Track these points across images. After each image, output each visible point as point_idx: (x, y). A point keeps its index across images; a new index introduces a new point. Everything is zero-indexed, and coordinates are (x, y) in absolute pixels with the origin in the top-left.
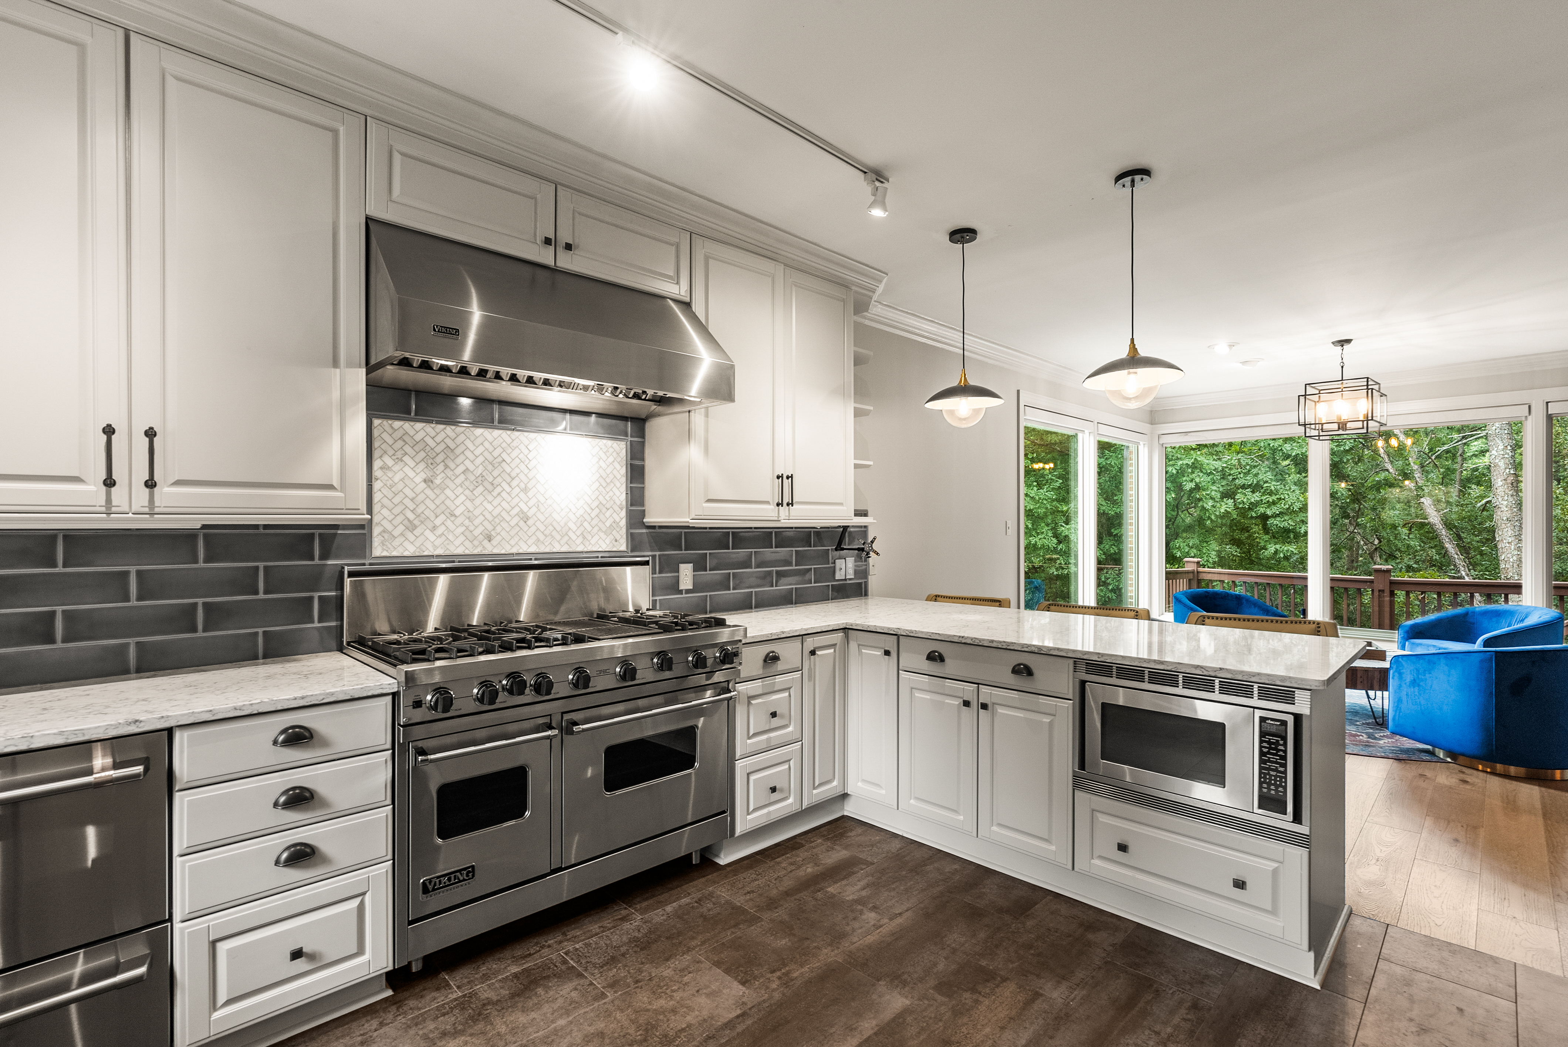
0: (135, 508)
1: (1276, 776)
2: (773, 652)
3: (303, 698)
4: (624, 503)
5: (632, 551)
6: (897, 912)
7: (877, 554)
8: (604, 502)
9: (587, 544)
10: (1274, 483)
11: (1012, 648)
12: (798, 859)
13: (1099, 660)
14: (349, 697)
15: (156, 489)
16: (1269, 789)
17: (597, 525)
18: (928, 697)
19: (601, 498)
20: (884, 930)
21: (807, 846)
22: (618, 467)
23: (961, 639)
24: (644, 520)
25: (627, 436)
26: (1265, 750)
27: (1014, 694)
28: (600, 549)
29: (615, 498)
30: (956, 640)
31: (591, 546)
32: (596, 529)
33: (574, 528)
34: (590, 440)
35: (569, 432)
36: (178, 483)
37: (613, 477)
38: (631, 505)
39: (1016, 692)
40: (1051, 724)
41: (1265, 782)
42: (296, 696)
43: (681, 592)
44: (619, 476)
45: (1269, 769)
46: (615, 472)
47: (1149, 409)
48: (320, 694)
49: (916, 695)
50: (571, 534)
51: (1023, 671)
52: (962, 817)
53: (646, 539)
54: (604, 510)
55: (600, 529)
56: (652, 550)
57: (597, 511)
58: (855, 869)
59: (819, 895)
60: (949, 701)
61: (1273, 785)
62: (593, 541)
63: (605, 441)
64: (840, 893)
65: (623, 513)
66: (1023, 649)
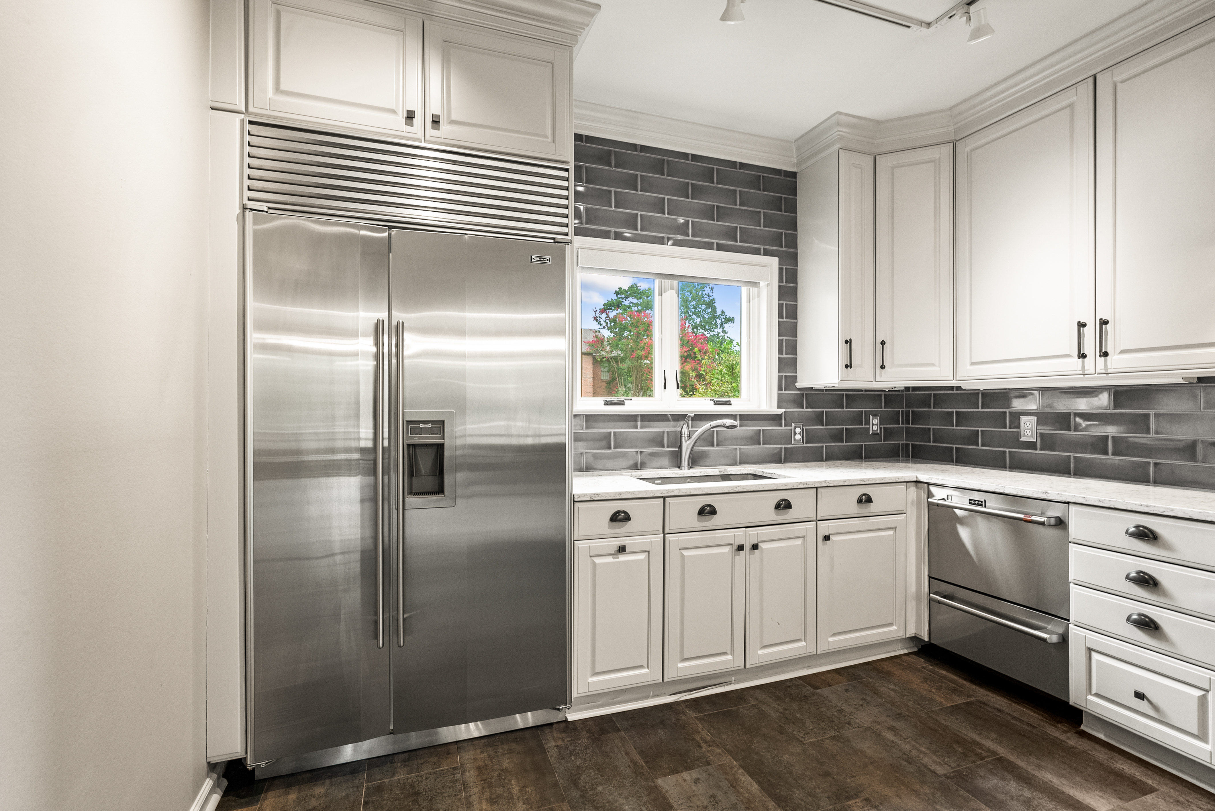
0: (1098, 371)
3: (1147, 506)
14: (1188, 517)
15: (1108, 357)
36: (1123, 352)
42: (1142, 503)
48: (1162, 508)
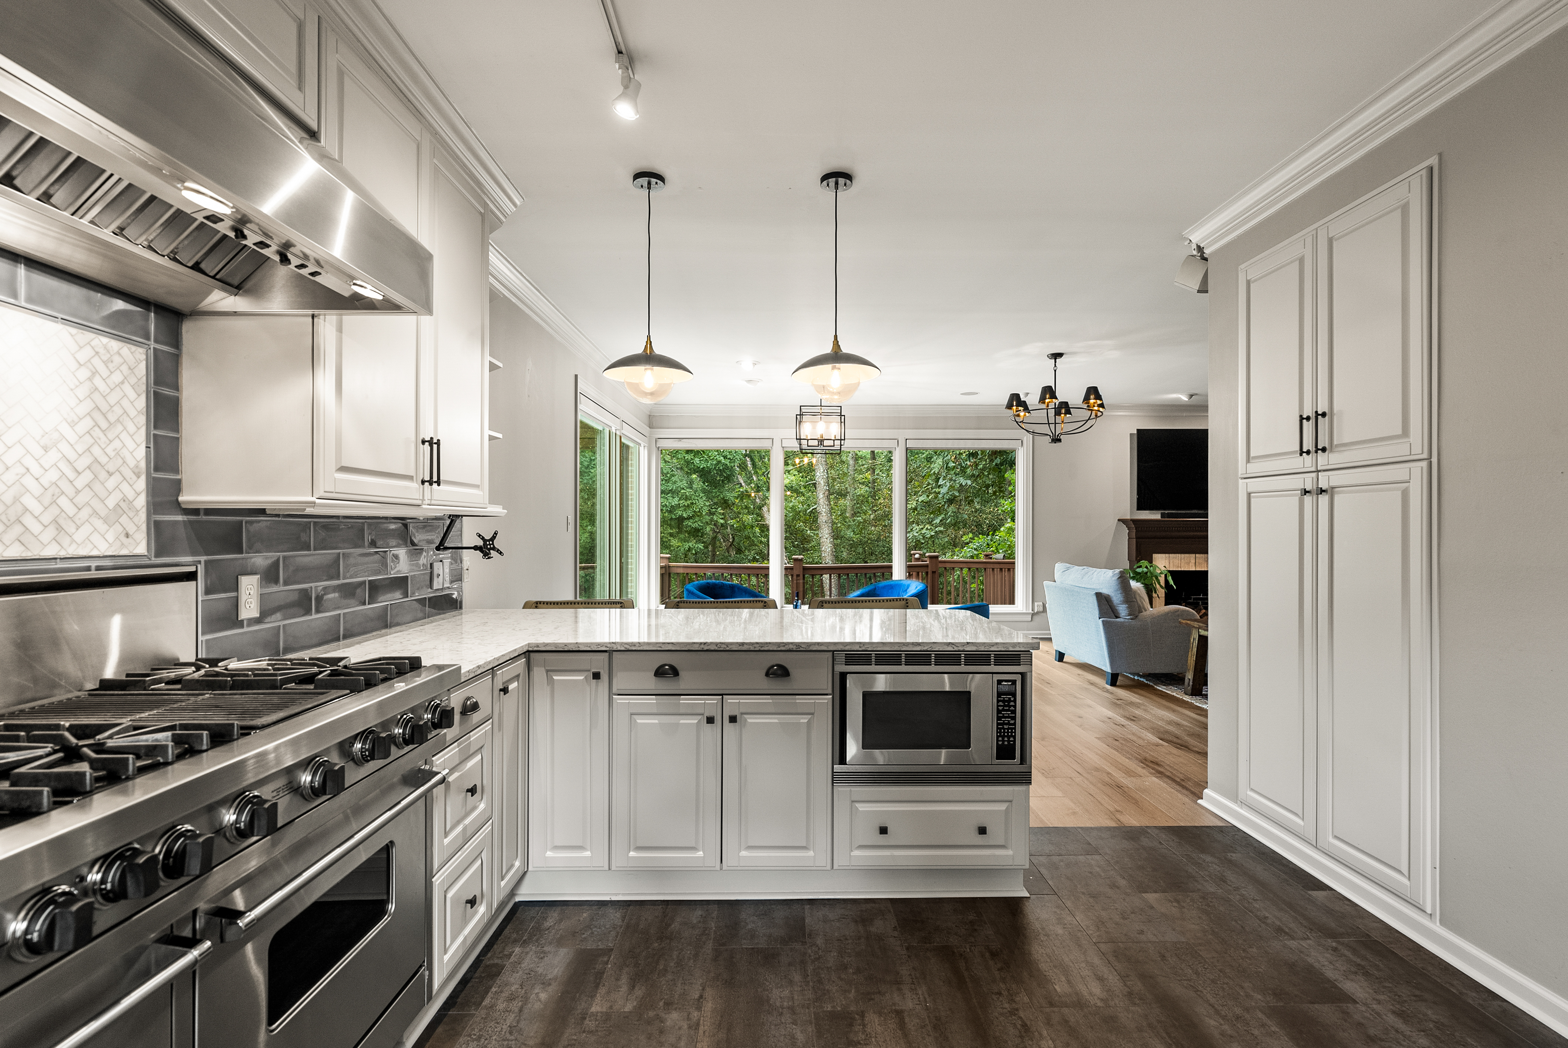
1: (1008, 729)
2: (468, 699)
4: (143, 464)
5: (157, 555)
6: (697, 996)
7: (501, 553)
8: (103, 459)
9: (66, 541)
10: (688, 490)
11: (766, 649)
12: (513, 988)
13: (860, 649)
16: (1003, 741)
17: (88, 503)
18: (656, 721)
19: (96, 451)
20: (706, 1026)
21: (508, 964)
22: (132, 395)
23: (702, 646)
24: (180, 499)
25: (148, 339)
26: (1001, 708)
27: (768, 699)
28: (95, 553)
29: (125, 453)
30: (696, 648)
31: (74, 546)
32: (85, 513)
33: (35, 507)
34: (74, 331)
35: (23, 304)
37: (121, 412)
38: (156, 469)
39: (769, 697)
40: (809, 723)
41: (1000, 736)
43: (240, 624)
44: (133, 413)
45: (1004, 724)
46: (125, 403)
47: (649, 414)
49: (638, 721)
50: (28, 520)
51: (780, 672)
52: (701, 853)
53: (182, 532)
54: (103, 475)
55: (95, 512)
56: (193, 554)
57: (87, 476)
58: (599, 967)
59: (589, 1024)
60: (684, 721)
61: (1006, 736)
62: (79, 536)
63: (105, 340)
64: (611, 1007)
65: (141, 484)
66: (779, 649)
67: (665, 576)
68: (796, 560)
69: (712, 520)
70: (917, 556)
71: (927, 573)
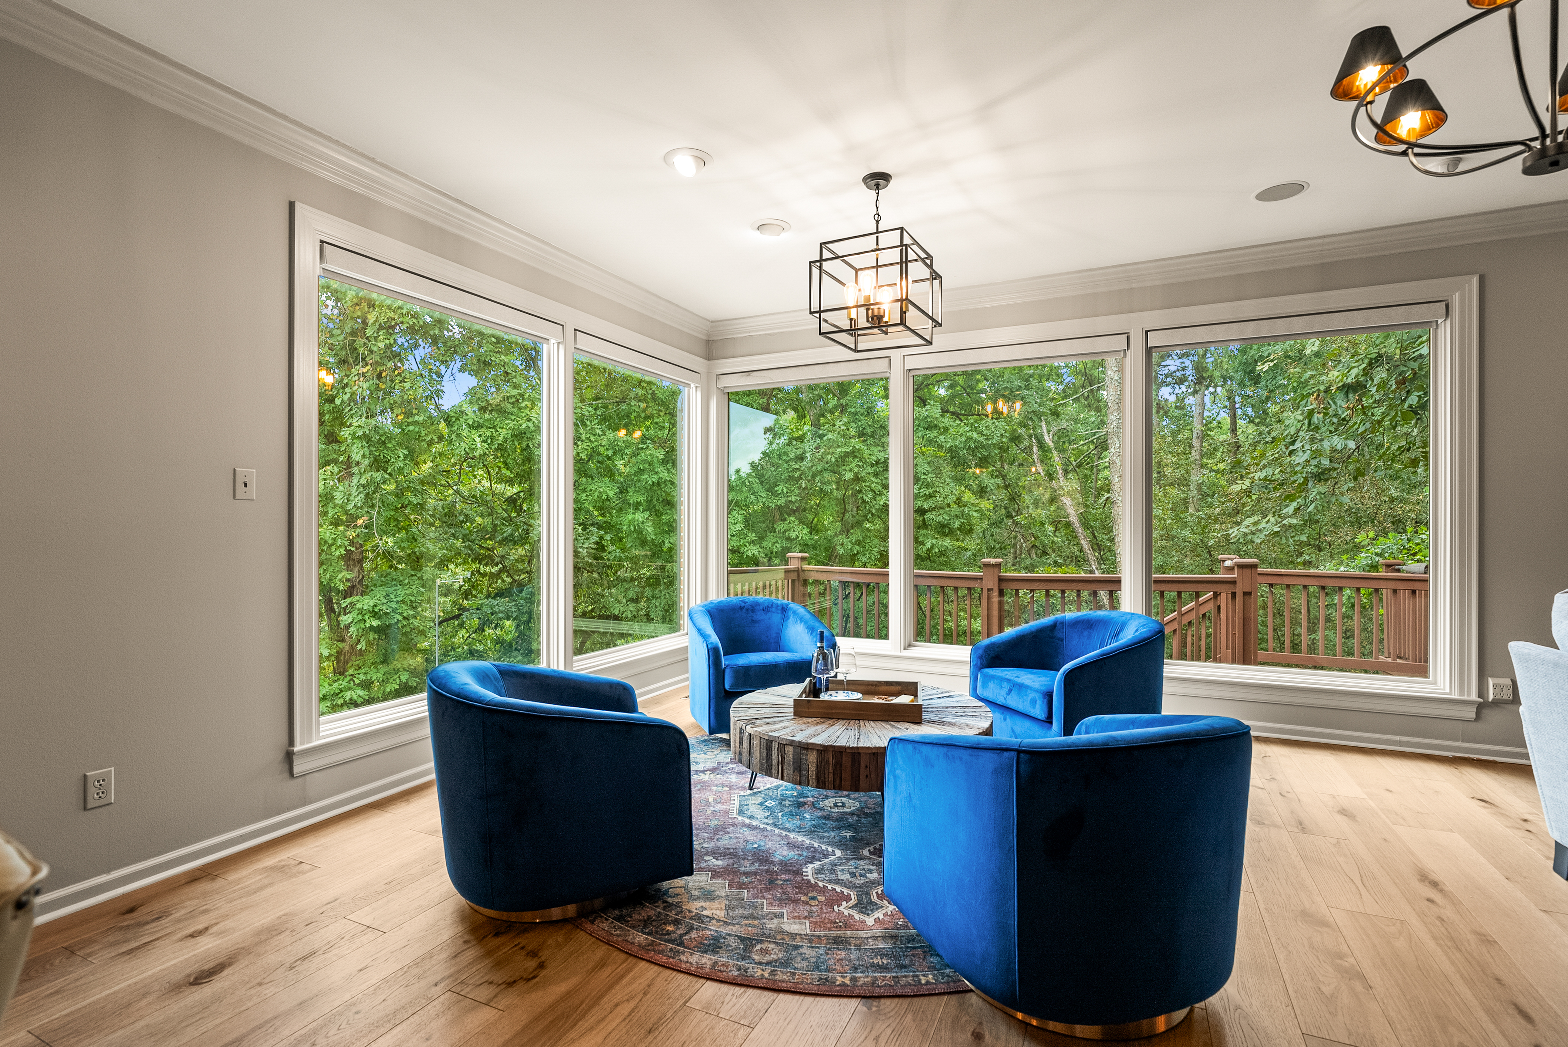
47: (705, 338)
67: (796, 583)
68: (987, 565)
69: (963, 512)
70: (1228, 563)
71: (1234, 595)
